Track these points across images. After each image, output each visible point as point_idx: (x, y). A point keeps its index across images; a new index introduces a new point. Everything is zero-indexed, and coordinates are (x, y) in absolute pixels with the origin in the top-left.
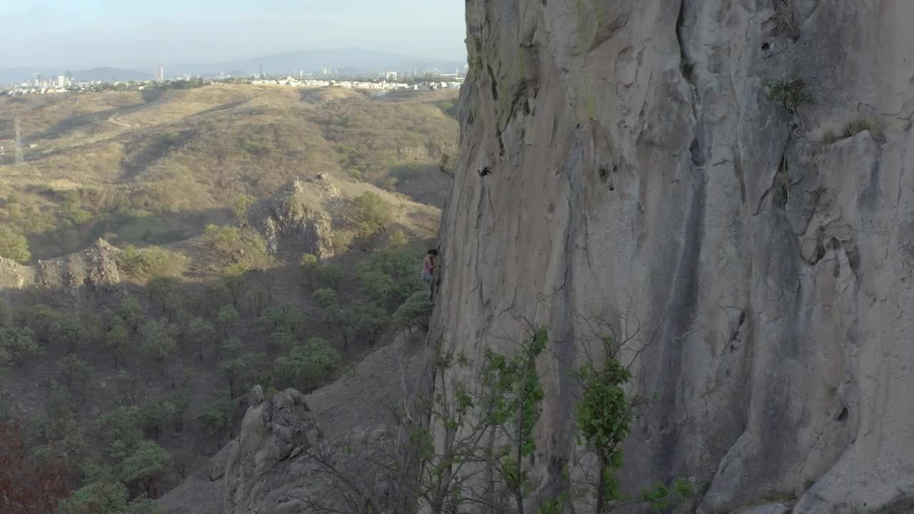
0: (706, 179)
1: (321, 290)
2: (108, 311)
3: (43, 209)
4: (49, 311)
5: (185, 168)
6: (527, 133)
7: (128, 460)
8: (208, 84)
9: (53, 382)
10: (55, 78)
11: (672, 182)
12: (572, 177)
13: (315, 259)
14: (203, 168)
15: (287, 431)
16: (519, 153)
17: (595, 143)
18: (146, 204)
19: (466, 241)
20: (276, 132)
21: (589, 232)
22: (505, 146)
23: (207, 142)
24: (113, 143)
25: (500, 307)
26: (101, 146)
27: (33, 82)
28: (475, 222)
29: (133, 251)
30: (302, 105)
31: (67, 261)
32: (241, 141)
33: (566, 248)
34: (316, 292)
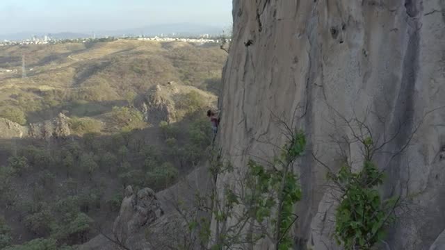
0: (419, 26)
1: (170, 139)
2: (64, 148)
3: (36, 99)
4: (34, 148)
5: (105, 80)
6: (278, 12)
7: (72, 223)
8: (117, 40)
9: (36, 183)
10: (43, 37)
11: (391, 31)
12: (311, 37)
13: (166, 123)
14: (114, 80)
15: (144, 210)
16: (272, 26)
17: (328, 10)
18: (86, 97)
19: (236, 90)
20: (149, 62)
21: (324, 74)
22: (262, 24)
23: (115, 67)
24: (70, 68)
25: (259, 132)
26: (64, 69)
27: (32, 39)
28: (242, 76)
29: (76, 119)
30: (162, 50)
31: (44, 124)
32: (132, 67)
33: (307, 87)
34: (167, 140)
